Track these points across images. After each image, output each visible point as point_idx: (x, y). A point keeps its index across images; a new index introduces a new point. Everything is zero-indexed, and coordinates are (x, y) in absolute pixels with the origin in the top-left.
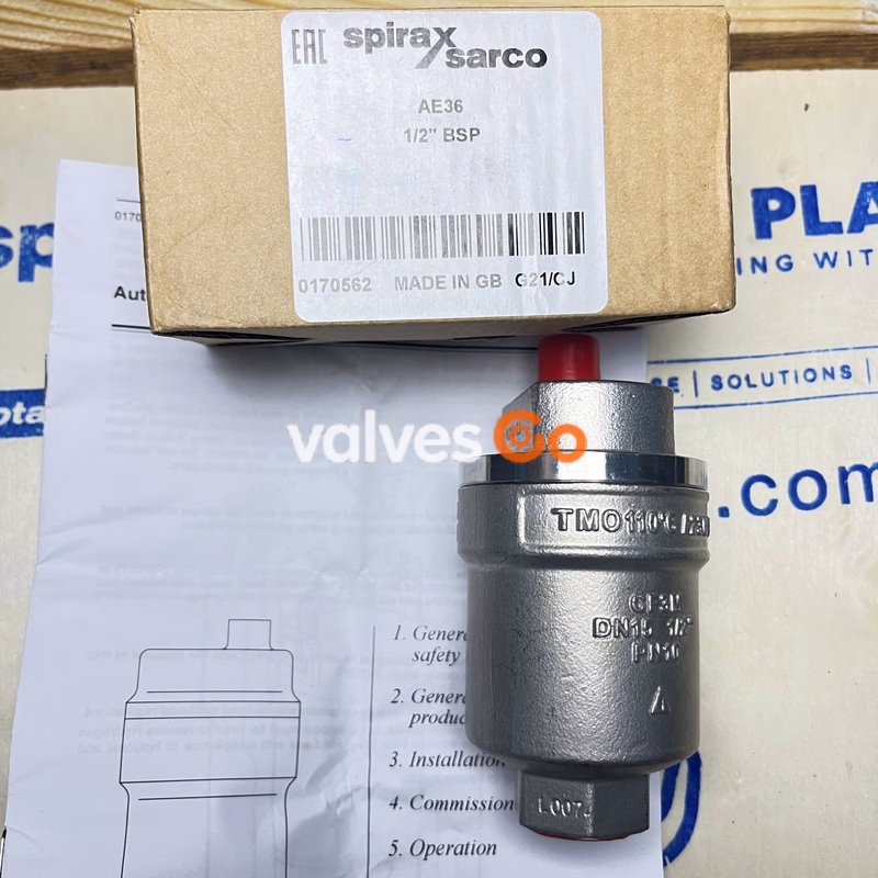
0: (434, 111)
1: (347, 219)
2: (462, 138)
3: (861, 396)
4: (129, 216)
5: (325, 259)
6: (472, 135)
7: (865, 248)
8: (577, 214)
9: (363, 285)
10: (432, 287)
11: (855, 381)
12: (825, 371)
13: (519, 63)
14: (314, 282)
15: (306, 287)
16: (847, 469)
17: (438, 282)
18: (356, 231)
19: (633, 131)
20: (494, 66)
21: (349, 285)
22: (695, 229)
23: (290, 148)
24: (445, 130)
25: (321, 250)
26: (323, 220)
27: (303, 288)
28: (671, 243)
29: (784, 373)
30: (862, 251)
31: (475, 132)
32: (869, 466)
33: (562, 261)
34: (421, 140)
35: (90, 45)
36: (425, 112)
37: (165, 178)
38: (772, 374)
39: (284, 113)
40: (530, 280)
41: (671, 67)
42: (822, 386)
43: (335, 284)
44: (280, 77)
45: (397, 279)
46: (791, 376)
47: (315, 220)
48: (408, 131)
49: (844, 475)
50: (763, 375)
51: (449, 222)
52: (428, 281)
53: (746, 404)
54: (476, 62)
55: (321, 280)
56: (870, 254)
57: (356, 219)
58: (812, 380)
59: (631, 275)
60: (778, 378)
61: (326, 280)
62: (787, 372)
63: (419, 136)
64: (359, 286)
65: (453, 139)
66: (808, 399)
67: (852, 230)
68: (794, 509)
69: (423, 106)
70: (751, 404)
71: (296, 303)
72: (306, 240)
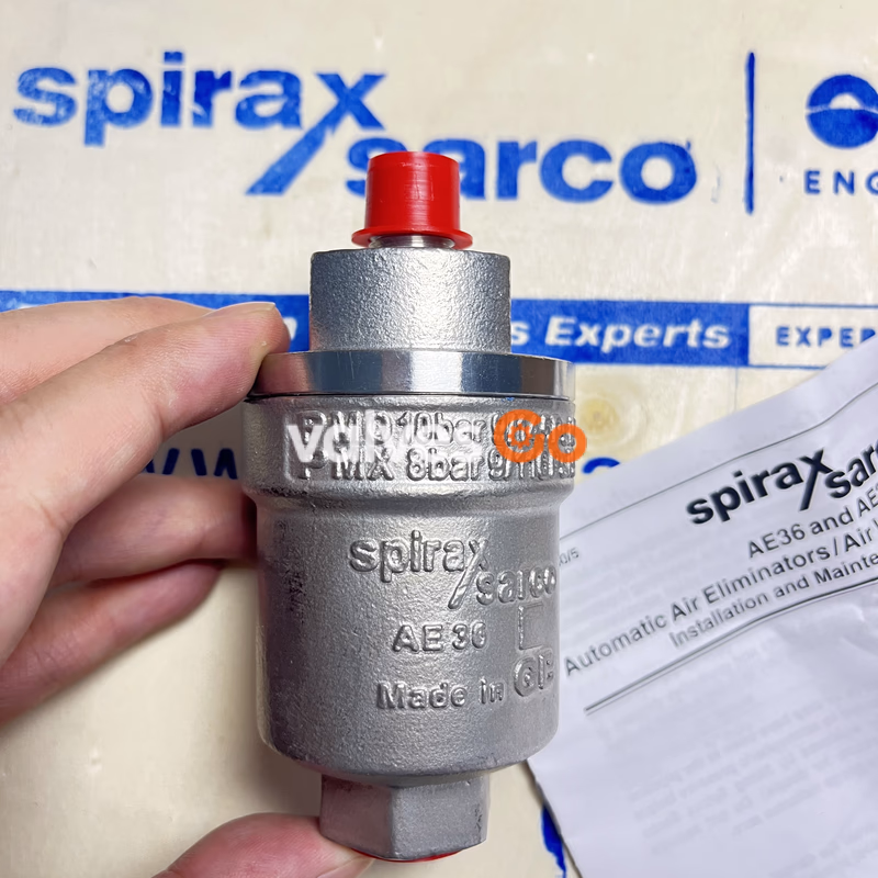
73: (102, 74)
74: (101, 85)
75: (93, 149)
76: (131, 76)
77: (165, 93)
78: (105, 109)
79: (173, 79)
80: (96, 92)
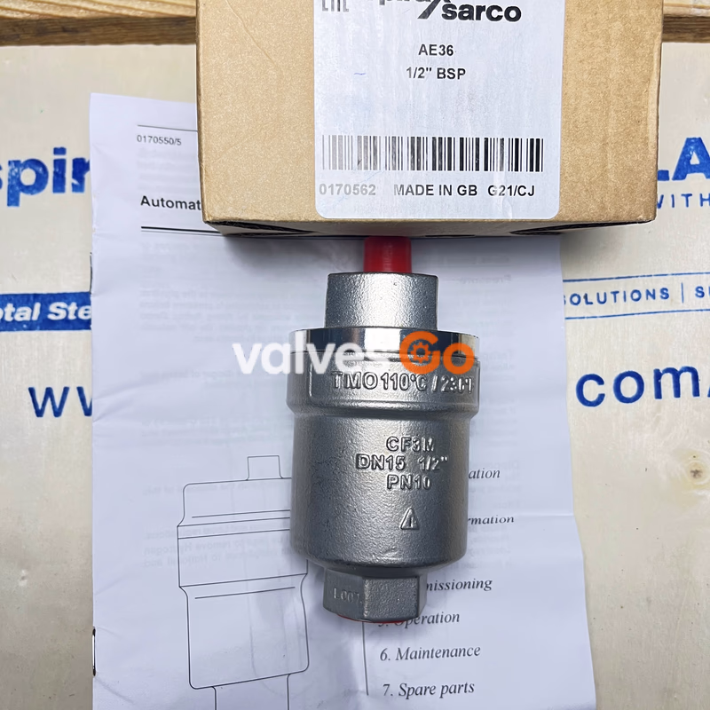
0: (431, 54)
1: (359, 138)
2: (451, 76)
3: (675, 313)
4: (148, 139)
5: (341, 168)
6: (459, 74)
7: (686, 193)
8: (538, 140)
9: (369, 190)
10: (422, 193)
11: (672, 300)
12: (648, 293)
13: (499, 18)
14: (332, 186)
15: (325, 190)
16: (661, 372)
17: (428, 190)
18: (366, 147)
19: (585, 76)
20: (480, 19)
21: (357, 189)
22: (629, 156)
23: (317, 79)
24: (439, 69)
25: (337, 162)
26: (341, 137)
27: (323, 191)
28: (609, 166)
29: (615, 293)
30: (683, 195)
31: (462, 72)
32: (678, 369)
33: (525, 177)
34: (420, 77)
35: (62, 14)
36: (423, 54)
37: (218, 99)
38: (605, 294)
39: (313, 51)
40: (499, 190)
41: (618, 25)
42: (645, 304)
43: (348, 188)
44: (311, 22)
45: (396, 186)
46: (620, 296)
47: (334, 137)
48: (409, 69)
49: (658, 375)
50: (598, 294)
51: (437, 143)
52: (420, 188)
53: (583, 318)
54: (466, 15)
55: (337, 185)
56: (689, 198)
57: (366, 138)
58: (638, 300)
59: (577, 190)
60: (610, 297)
61: (341, 185)
62: (618, 292)
63: (418, 73)
64: (366, 191)
65: (445, 77)
66: (633, 314)
67: (676, 178)
68: (618, 402)
69: (422, 50)
70: (588, 318)
71: (317, 203)
72: (327, 152)
73: (17, 163)
74: (16, 170)
75: (13, 208)
76: (35, 164)
77: (55, 173)
78: (20, 184)
79: (60, 164)
80: (14, 174)
